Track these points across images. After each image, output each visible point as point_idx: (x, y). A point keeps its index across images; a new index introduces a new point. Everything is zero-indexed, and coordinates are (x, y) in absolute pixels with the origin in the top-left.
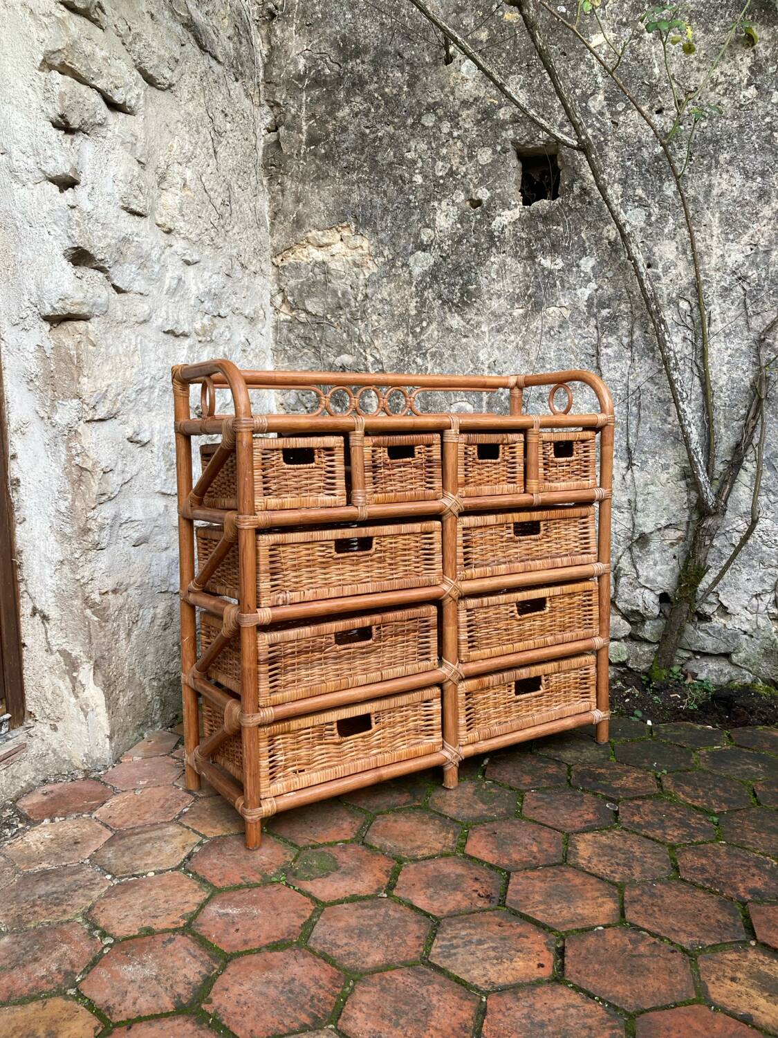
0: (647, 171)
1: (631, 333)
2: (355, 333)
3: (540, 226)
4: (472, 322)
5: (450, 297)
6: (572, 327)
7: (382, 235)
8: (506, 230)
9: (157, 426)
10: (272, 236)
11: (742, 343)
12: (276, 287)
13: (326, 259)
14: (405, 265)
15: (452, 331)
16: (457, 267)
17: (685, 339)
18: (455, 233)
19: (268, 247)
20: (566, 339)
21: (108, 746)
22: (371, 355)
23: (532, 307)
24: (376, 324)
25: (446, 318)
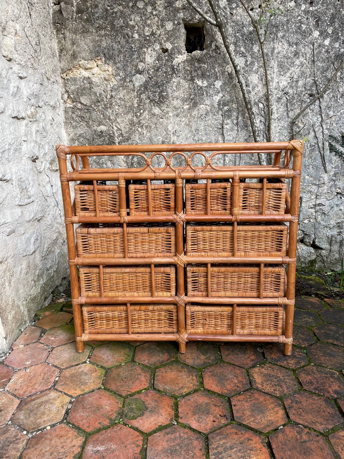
0: (246, 39)
1: (237, 118)
2: (107, 115)
3: (196, 64)
4: (164, 111)
5: (154, 98)
6: (211, 115)
7: (119, 65)
8: (180, 65)
9: (14, 170)
10: (60, 62)
11: (285, 123)
12: (64, 89)
13: (90, 76)
14: (131, 81)
15: (155, 115)
16: (157, 83)
17: (261, 121)
18: (155, 66)
19: (59, 68)
20: (208, 121)
21: (5, 342)
22: (116, 126)
23: (193, 105)
24: (118, 111)
25: (152, 109)
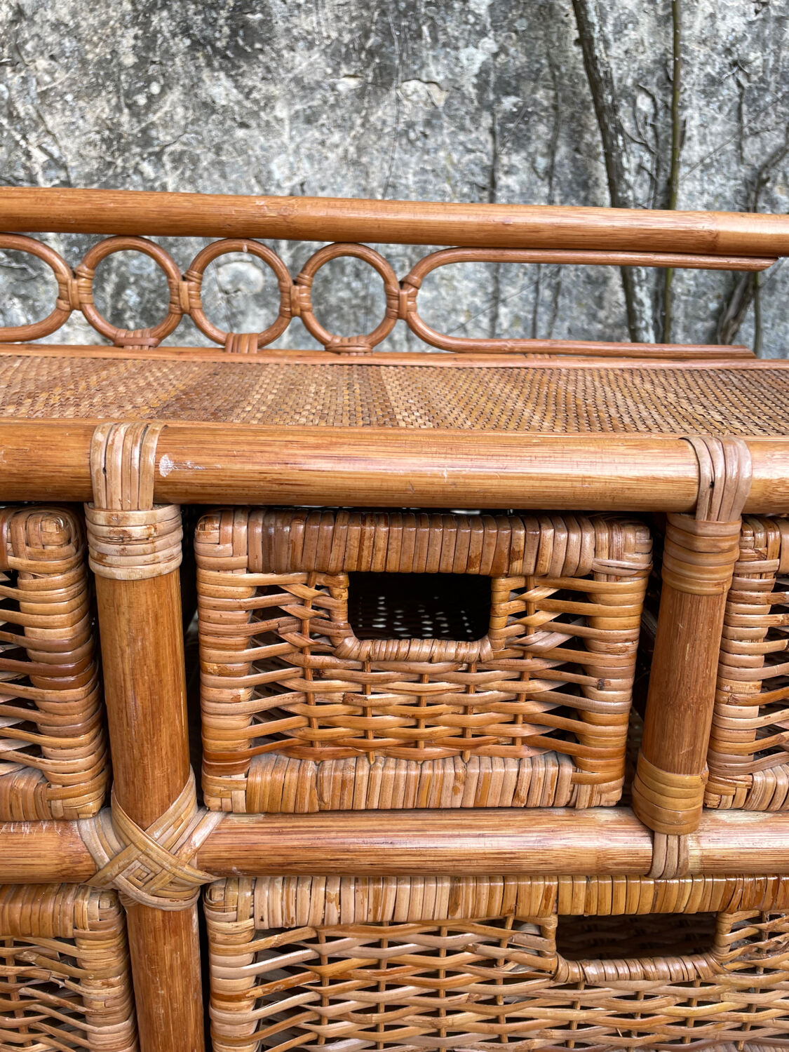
1: (552, 149)
4: (255, 95)
5: (208, 32)
6: (448, 127)
11: (727, 184)
15: (214, 111)
17: (640, 168)
20: (436, 151)
22: (40, 147)
23: (375, 77)
24: (47, 78)
25: (200, 80)
